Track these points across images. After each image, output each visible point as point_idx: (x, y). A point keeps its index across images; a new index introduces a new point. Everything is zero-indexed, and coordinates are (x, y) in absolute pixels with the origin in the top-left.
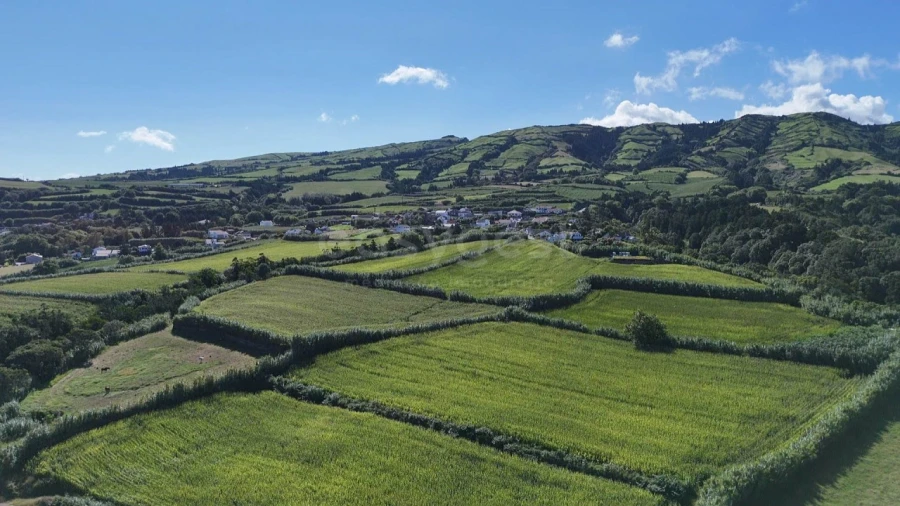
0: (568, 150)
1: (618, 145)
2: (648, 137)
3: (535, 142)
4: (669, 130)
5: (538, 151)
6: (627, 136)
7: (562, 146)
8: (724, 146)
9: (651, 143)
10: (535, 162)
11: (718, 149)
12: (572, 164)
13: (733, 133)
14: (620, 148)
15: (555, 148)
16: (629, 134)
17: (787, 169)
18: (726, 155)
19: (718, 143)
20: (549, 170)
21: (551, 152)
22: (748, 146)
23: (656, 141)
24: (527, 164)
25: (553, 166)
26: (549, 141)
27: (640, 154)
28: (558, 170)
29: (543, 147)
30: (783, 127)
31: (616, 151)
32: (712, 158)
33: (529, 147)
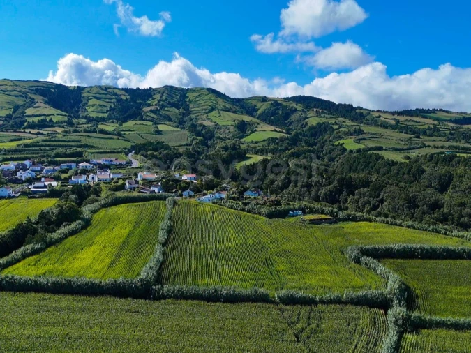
0: (46, 102)
1: (84, 101)
2: (104, 96)
3: (13, 93)
4: (119, 92)
5: (20, 102)
6: (88, 94)
7: (39, 99)
8: (163, 107)
9: (108, 100)
10: (20, 110)
11: (161, 108)
12: (57, 114)
13: (164, 98)
14: (87, 103)
15: (33, 99)
16: (88, 92)
17: (216, 125)
18: (168, 113)
19: (158, 104)
20: (40, 118)
21: (32, 103)
22: (179, 109)
23: (111, 99)
24: (14, 112)
25: (40, 115)
26: (25, 93)
27: (105, 109)
28: (48, 118)
29: (22, 98)
30: (191, 96)
31: (84, 105)
32: (161, 115)
33: (9, 98)
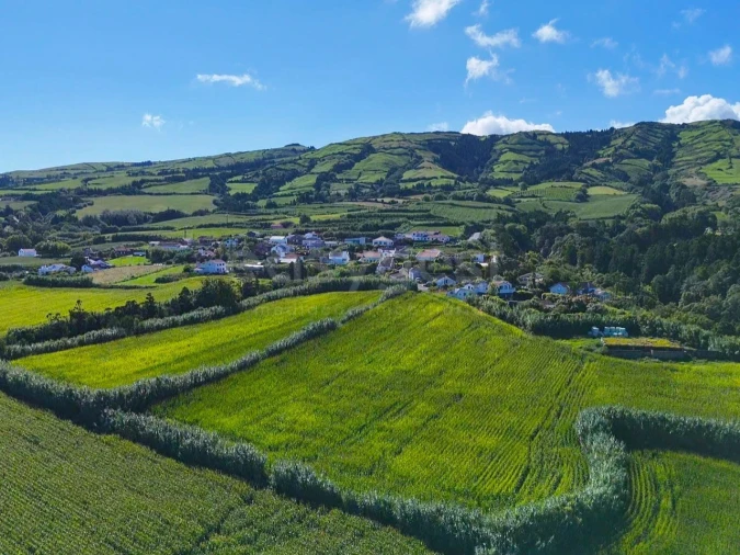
0: (435, 161)
1: (494, 156)
2: (528, 147)
3: (396, 151)
4: (552, 139)
5: (400, 161)
6: (503, 146)
7: (428, 156)
8: (622, 157)
9: (532, 153)
10: (397, 174)
11: (615, 161)
12: (442, 177)
13: (629, 143)
14: (496, 160)
15: (420, 158)
16: (505, 142)
17: (709, 185)
18: (625, 168)
19: (614, 155)
20: (415, 184)
21: (416, 163)
22: (651, 159)
23: (538, 151)
24: (388, 176)
25: (418, 179)
26: (412, 150)
27: (521, 166)
28: (426, 184)
29: (405, 157)
30: (685, 137)
31: (492, 163)
32: (610, 172)
33: (388, 157)
